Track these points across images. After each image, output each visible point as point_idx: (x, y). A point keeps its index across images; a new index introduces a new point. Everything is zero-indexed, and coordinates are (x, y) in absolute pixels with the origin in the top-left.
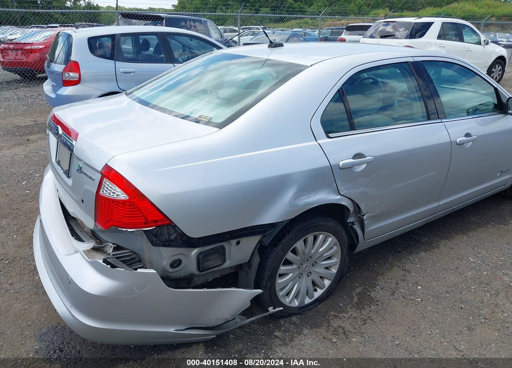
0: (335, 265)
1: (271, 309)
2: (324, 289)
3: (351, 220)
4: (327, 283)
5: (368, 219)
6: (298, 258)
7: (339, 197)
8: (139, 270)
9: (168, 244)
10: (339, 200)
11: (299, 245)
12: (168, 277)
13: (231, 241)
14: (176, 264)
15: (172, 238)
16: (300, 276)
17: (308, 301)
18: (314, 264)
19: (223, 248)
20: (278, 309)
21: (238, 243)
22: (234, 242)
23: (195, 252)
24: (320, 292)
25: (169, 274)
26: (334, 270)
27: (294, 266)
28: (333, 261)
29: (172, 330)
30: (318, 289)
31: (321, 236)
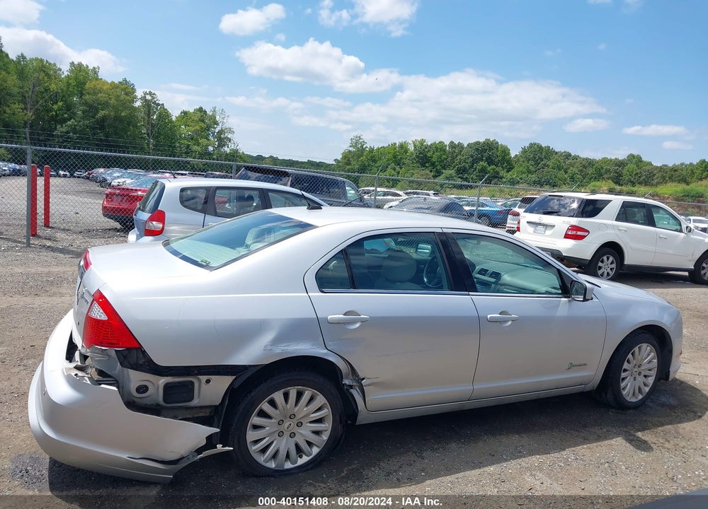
0: (326, 431)
1: (219, 446)
2: (311, 457)
3: (346, 382)
4: (315, 451)
5: (368, 385)
6: (277, 412)
7: (326, 351)
8: (103, 386)
9: (136, 367)
10: (325, 354)
11: (278, 396)
12: (134, 402)
13: (200, 377)
14: (142, 389)
15: (141, 362)
16: (281, 434)
17: (288, 465)
18: (300, 424)
19: (192, 383)
20: (227, 448)
21: (208, 381)
22: (204, 378)
23: (163, 381)
24: (305, 459)
25: (135, 400)
26: (325, 437)
27: (273, 420)
28: (323, 425)
29: (125, 456)
30: (304, 456)
31: (307, 392)
